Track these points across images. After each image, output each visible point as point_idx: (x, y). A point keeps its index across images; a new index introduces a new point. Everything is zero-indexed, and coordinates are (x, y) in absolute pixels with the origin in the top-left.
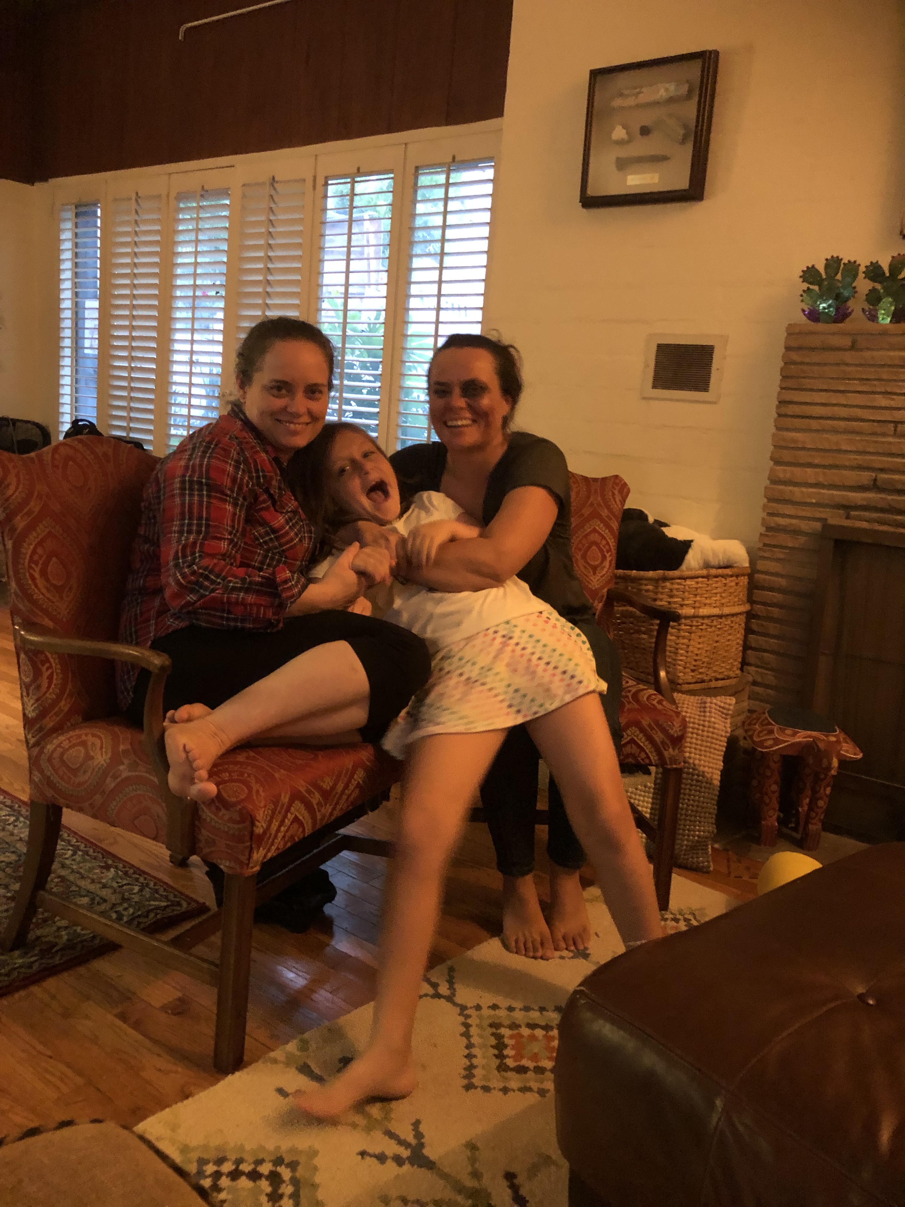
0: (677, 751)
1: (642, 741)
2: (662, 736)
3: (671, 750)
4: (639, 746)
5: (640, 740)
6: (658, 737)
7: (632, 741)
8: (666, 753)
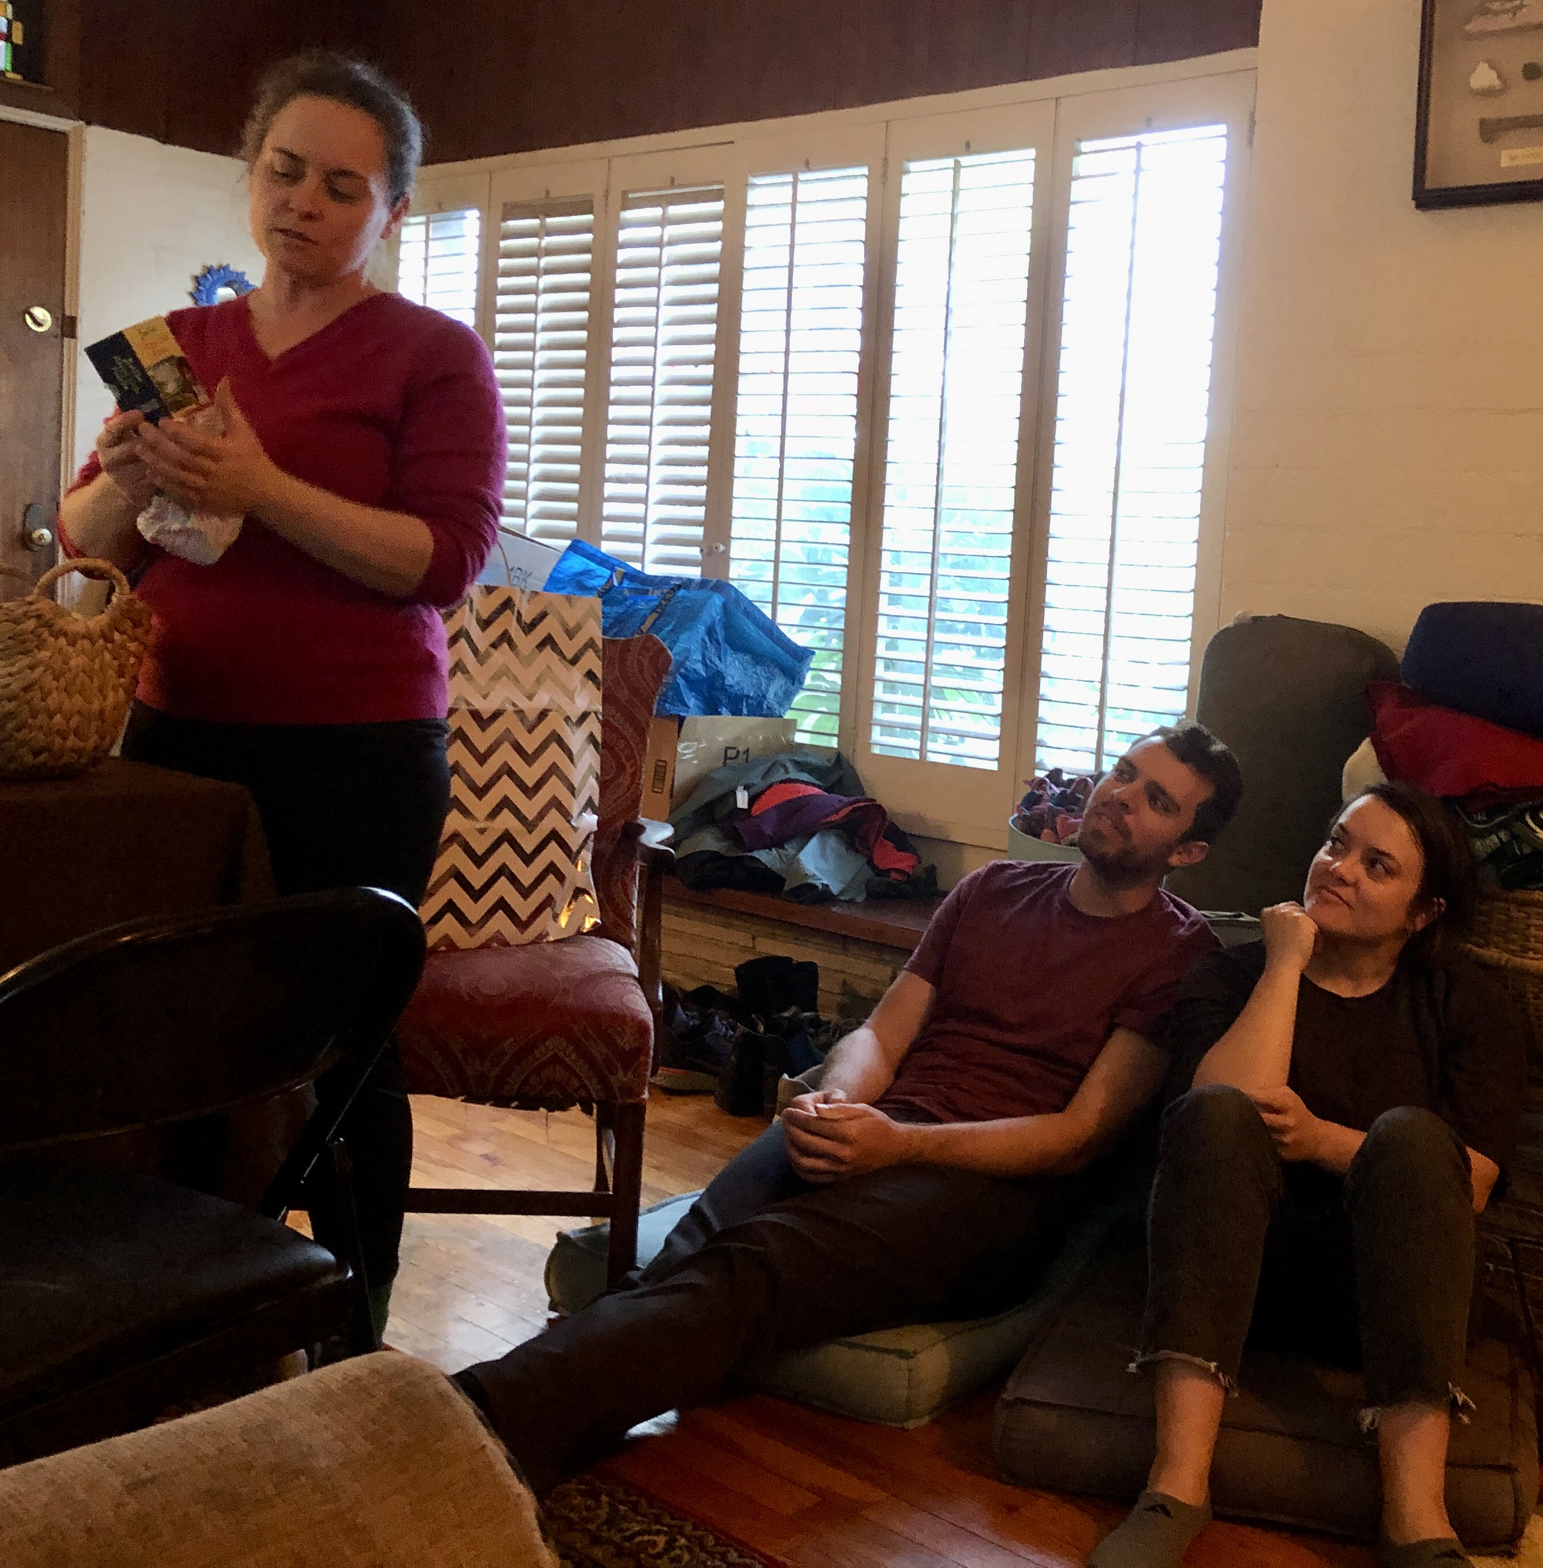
0: (630, 1074)
1: (571, 1057)
2: (605, 1050)
3: (621, 1074)
4: (567, 1068)
5: (569, 1056)
6: (598, 1050)
7: (556, 1059)
8: (612, 1079)
